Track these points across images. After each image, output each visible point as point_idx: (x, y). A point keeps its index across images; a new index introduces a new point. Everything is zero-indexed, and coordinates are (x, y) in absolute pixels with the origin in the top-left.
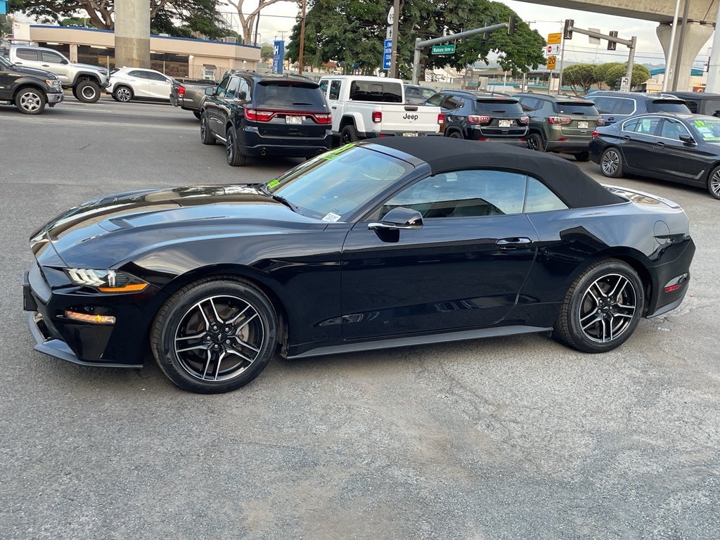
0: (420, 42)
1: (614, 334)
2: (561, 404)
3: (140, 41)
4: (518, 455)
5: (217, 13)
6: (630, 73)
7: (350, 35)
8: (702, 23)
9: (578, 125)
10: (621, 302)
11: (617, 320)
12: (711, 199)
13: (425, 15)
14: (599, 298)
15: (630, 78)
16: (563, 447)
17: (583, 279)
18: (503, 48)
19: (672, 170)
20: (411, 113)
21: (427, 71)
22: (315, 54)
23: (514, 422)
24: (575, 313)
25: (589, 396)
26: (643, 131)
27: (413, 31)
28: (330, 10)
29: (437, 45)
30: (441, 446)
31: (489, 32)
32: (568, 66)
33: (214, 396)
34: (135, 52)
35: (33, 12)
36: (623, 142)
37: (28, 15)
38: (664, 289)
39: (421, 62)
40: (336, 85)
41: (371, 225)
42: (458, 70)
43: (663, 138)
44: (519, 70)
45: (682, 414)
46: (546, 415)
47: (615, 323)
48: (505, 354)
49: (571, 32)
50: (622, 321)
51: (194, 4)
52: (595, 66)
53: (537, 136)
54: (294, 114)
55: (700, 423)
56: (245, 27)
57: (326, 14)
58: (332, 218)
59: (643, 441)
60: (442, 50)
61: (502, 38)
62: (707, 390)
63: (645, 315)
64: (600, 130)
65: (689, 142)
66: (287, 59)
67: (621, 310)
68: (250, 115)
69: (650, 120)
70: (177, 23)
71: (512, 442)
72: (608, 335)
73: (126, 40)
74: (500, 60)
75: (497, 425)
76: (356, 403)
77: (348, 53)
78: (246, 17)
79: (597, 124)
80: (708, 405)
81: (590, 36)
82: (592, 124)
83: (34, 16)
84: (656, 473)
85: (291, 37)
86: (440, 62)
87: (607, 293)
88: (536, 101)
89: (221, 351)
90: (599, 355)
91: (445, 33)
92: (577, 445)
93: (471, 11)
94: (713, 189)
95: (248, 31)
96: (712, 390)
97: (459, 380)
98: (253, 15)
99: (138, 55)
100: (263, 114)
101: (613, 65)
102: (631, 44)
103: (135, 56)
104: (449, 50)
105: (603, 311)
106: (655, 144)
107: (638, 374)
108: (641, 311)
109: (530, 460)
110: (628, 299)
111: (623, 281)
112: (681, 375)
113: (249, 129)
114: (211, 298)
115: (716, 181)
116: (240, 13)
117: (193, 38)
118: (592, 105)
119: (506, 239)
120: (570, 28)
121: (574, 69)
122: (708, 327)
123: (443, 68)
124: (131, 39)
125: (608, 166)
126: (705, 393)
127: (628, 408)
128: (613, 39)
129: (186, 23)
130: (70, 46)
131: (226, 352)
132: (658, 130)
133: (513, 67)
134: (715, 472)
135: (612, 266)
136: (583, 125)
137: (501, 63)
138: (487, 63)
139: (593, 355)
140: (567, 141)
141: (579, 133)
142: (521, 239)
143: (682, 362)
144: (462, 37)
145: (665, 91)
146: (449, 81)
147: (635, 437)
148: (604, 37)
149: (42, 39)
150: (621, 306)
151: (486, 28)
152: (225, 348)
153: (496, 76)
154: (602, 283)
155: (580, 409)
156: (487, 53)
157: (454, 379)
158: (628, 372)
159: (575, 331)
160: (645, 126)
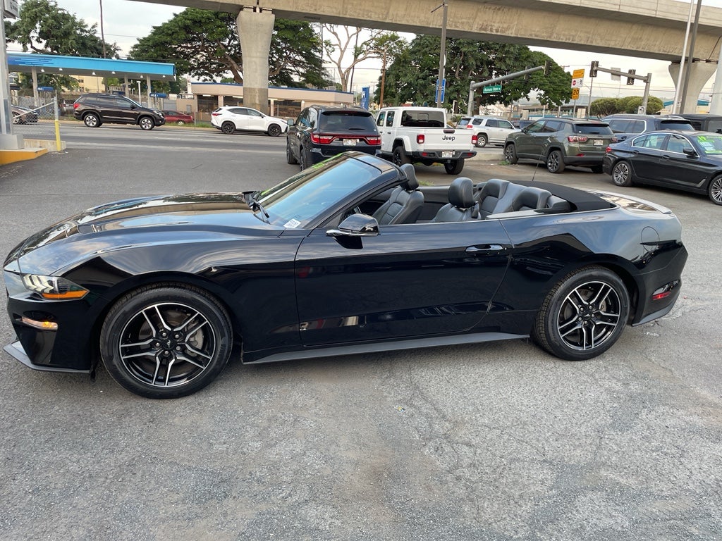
0: (474, 84)
1: (595, 342)
2: (525, 424)
3: (261, 90)
4: (461, 492)
5: (324, 69)
6: (645, 103)
7: (421, 82)
8: (708, 61)
9: (594, 143)
10: (604, 309)
11: (599, 328)
12: (712, 205)
13: (479, 64)
14: (580, 306)
15: (645, 107)
16: (515, 483)
17: (562, 287)
18: (541, 87)
19: (676, 179)
20: (449, 135)
21: (481, 107)
22: (395, 97)
23: (467, 445)
24: (553, 320)
25: (559, 414)
26: (650, 146)
27: (470, 77)
28: (406, 63)
29: (487, 85)
30: (376, 475)
31: (529, 74)
32: (596, 99)
33: (166, 401)
34: (257, 98)
35: (196, 74)
36: (633, 156)
37: (193, 76)
38: (652, 297)
39: (475, 100)
40: (391, 114)
41: (329, 232)
42: (506, 106)
43: (669, 152)
44: (554, 104)
45: (662, 442)
46: (506, 437)
47: (597, 331)
48: (480, 359)
49: (596, 71)
50: (604, 330)
51: (308, 64)
52: (617, 99)
53: (557, 152)
54: (350, 137)
55: (682, 456)
56: (343, 79)
57: (403, 66)
58: (293, 225)
59: (611, 479)
60: (491, 90)
61: (541, 79)
62: (693, 411)
63: (631, 322)
64: (612, 146)
65: (692, 155)
66: (375, 102)
67: (603, 318)
68: (315, 139)
69: (657, 137)
70: (296, 78)
71: (458, 473)
72: (589, 342)
73: (251, 90)
74: (539, 96)
75: (447, 449)
76: (306, 415)
77: (419, 95)
78: (343, 71)
79: (611, 141)
80: (692, 431)
81: (612, 74)
82: (607, 141)
83: (197, 77)
84: (620, 529)
85: (377, 86)
86: (491, 100)
87: (588, 301)
88: (558, 124)
89: (170, 358)
90: (579, 362)
91: (494, 76)
92: (532, 481)
93: (516, 59)
94: (714, 196)
95: (345, 82)
96: (699, 410)
97: (423, 388)
98: (350, 69)
99: (259, 101)
100: (325, 138)
101: (632, 98)
102: (647, 80)
103: (257, 102)
104: (496, 89)
105: (584, 319)
106: (661, 157)
107: (618, 386)
108: (626, 320)
109: (472, 500)
110: (612, 307)
111: (606, 289)
112: (666, 389)
113: (315, 150)
114: (155, 306)
115: (716, 188)
116: (339, 68)
117: (306, 89)
118: (607, 125)
119: (476, 246)
120: (595, 68)
121: (600, 103)
122: (700, 333)
123: (494, 104)
124: (254, 89)
125: (620, 177)
126: (691, 415)
127: (600, 431)
128: (632, 76)
129: (302, 79)
130: (219, 97)
131: (176, 358)
132: (664, 145)
133: (550, 102)
134: (694, 530)
135: (594, 273)
136: (599, 143)
137: (540, 99)
138: (528, 99)
139: (572, 363)
140: (584, 156)
141: (595, 149)
142: (492, 246)
143: (669, 374)
144: (507, 79)
145: (674, 113)
146: (499, 115)
147: (603, 473)
148: (624, 75)
149: (200, 93)
150: (603, 314)
151: (527, 71)
152: (175, 355)
153: (537, 110)
154: (583, 291)
155: (546, 430)
156: (529, 92)
157: (418, 387)
158: (607, 384)
159: (553, 339)
160: (652, 142)
